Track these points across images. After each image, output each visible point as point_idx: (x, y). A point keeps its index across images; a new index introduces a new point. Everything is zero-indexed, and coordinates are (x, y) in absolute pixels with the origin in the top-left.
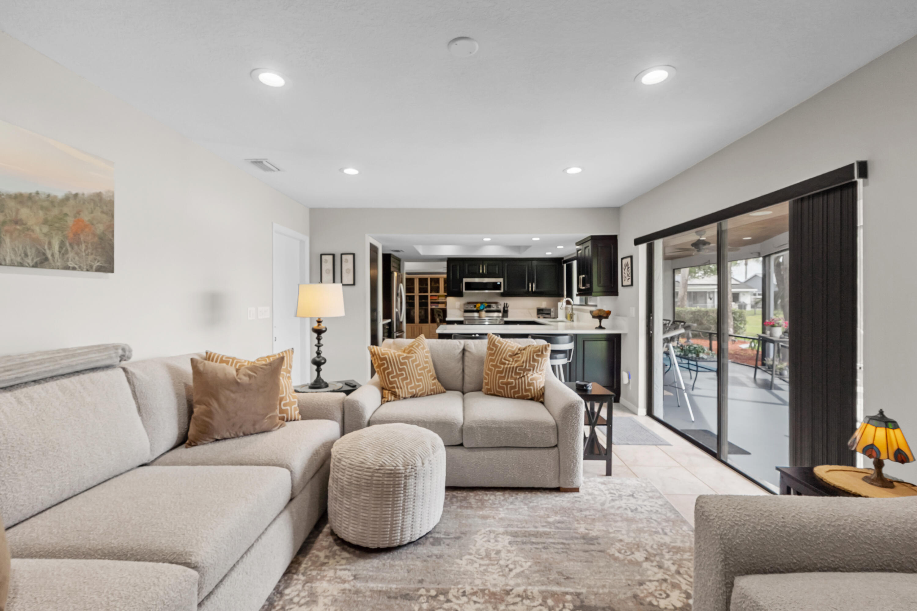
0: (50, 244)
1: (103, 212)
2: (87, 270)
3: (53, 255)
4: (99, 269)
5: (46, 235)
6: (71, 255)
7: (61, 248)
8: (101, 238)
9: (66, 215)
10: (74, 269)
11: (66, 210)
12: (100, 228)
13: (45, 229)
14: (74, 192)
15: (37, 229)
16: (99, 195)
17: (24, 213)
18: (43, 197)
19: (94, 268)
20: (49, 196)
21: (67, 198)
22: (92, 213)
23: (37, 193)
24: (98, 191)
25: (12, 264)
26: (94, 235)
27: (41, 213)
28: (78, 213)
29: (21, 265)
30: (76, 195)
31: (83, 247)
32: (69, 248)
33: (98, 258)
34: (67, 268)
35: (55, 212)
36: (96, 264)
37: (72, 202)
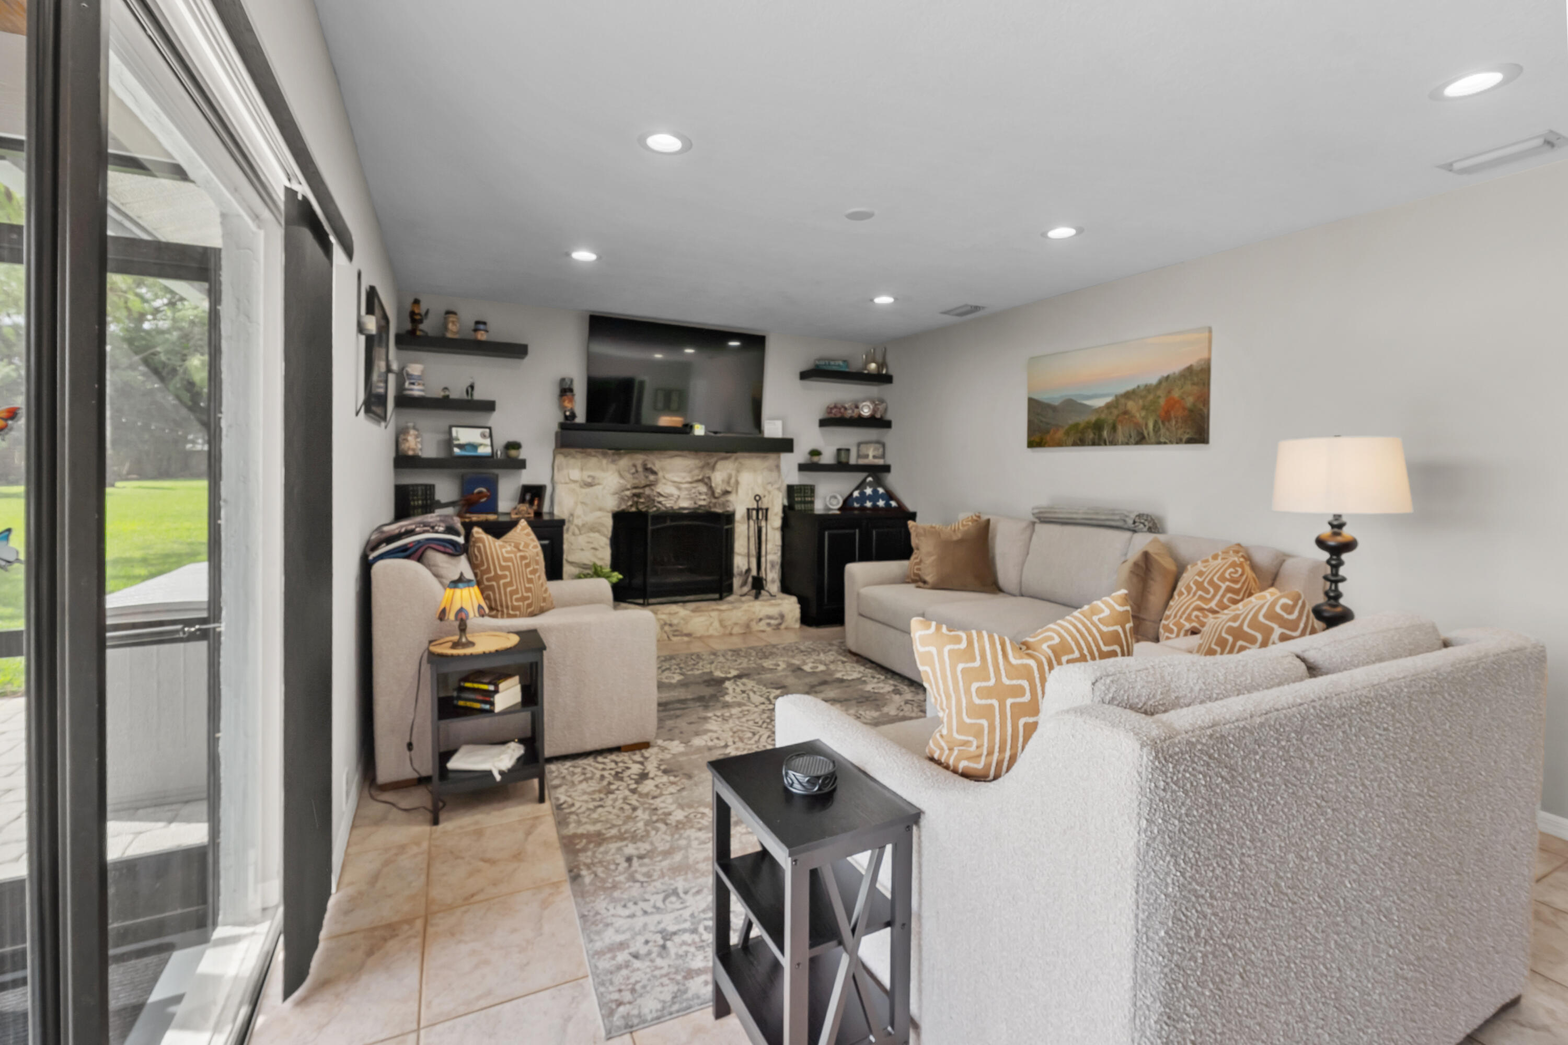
0: (1146, 425)
1: (1193, 384)
2: (1177, 443)
3: (1148, 434)
4: (1190, 441)
5: (1143, 418)
6: (1163, 431)
7: (1154, 426)
8: (1191, 411)
9: (1159, 397)
10: (1165, 443)
11: (1159, 393)
12: (1189, 401)
13: (1143, 413)
14: (1165, 375)
15: (1138, 415)
16: (1190, 369)
17: (1131, 405)
18: (1142, 388)
19: (1184, 440)
20: (1146, 386)
21: (1160, 383)
22: (1182, 387)
23: (1138, 387)
24: (1187, 365)
25: (1123, 444)
26: (1184, 409)
27: (1141, 402)
28: (1169, 392)
29: (1127, 444)
30: (1168, 377)
31: (1173, 423)
32: (1161, 426)
33: (1188, 430)
34: (1159, 443)
35: (1151, 397)
36: (1186, 437)
37: (1164, 384)
